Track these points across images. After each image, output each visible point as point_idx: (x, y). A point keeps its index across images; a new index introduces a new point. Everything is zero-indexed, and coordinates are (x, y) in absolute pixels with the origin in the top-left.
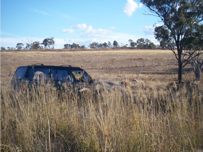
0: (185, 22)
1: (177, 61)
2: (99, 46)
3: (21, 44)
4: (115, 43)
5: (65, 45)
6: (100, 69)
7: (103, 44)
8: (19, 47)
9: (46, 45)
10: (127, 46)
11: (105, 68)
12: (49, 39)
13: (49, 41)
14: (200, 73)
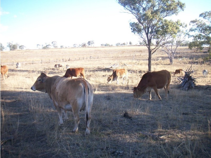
0: (151, 17)
1: (148, 49)
2: (121, 45)
3: (76, 44)
4: (130, 43)
5: (101, 45)
6: (111, 57)
7: (123, 44)
8: (75, 46)
9: (89, 44)
10: (138, 45)
11: (115, 57)
12: (91, 41)
13: (91, 42)
14: (173, 59)
